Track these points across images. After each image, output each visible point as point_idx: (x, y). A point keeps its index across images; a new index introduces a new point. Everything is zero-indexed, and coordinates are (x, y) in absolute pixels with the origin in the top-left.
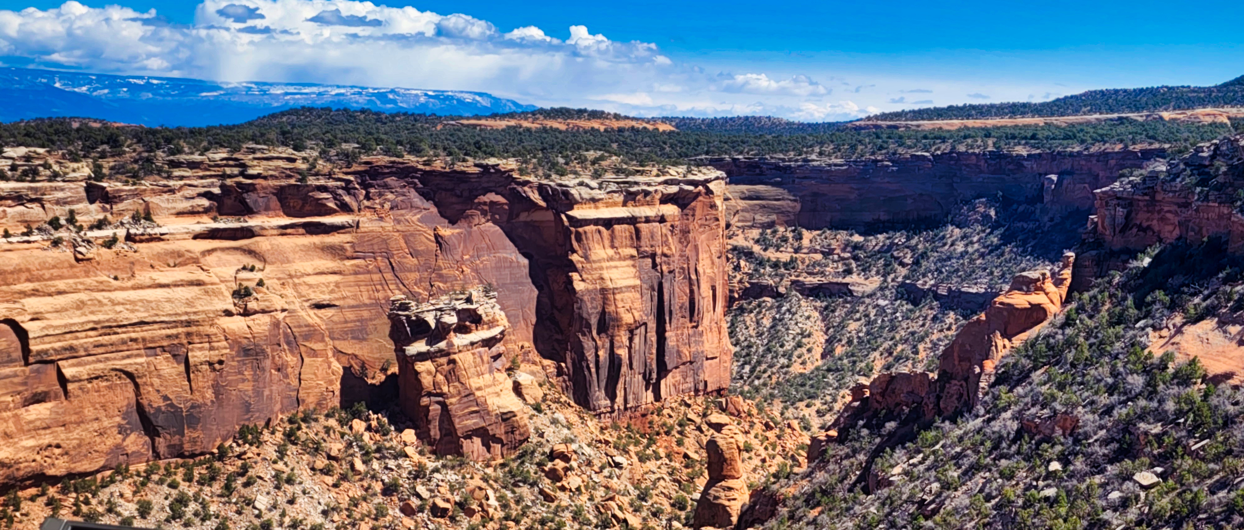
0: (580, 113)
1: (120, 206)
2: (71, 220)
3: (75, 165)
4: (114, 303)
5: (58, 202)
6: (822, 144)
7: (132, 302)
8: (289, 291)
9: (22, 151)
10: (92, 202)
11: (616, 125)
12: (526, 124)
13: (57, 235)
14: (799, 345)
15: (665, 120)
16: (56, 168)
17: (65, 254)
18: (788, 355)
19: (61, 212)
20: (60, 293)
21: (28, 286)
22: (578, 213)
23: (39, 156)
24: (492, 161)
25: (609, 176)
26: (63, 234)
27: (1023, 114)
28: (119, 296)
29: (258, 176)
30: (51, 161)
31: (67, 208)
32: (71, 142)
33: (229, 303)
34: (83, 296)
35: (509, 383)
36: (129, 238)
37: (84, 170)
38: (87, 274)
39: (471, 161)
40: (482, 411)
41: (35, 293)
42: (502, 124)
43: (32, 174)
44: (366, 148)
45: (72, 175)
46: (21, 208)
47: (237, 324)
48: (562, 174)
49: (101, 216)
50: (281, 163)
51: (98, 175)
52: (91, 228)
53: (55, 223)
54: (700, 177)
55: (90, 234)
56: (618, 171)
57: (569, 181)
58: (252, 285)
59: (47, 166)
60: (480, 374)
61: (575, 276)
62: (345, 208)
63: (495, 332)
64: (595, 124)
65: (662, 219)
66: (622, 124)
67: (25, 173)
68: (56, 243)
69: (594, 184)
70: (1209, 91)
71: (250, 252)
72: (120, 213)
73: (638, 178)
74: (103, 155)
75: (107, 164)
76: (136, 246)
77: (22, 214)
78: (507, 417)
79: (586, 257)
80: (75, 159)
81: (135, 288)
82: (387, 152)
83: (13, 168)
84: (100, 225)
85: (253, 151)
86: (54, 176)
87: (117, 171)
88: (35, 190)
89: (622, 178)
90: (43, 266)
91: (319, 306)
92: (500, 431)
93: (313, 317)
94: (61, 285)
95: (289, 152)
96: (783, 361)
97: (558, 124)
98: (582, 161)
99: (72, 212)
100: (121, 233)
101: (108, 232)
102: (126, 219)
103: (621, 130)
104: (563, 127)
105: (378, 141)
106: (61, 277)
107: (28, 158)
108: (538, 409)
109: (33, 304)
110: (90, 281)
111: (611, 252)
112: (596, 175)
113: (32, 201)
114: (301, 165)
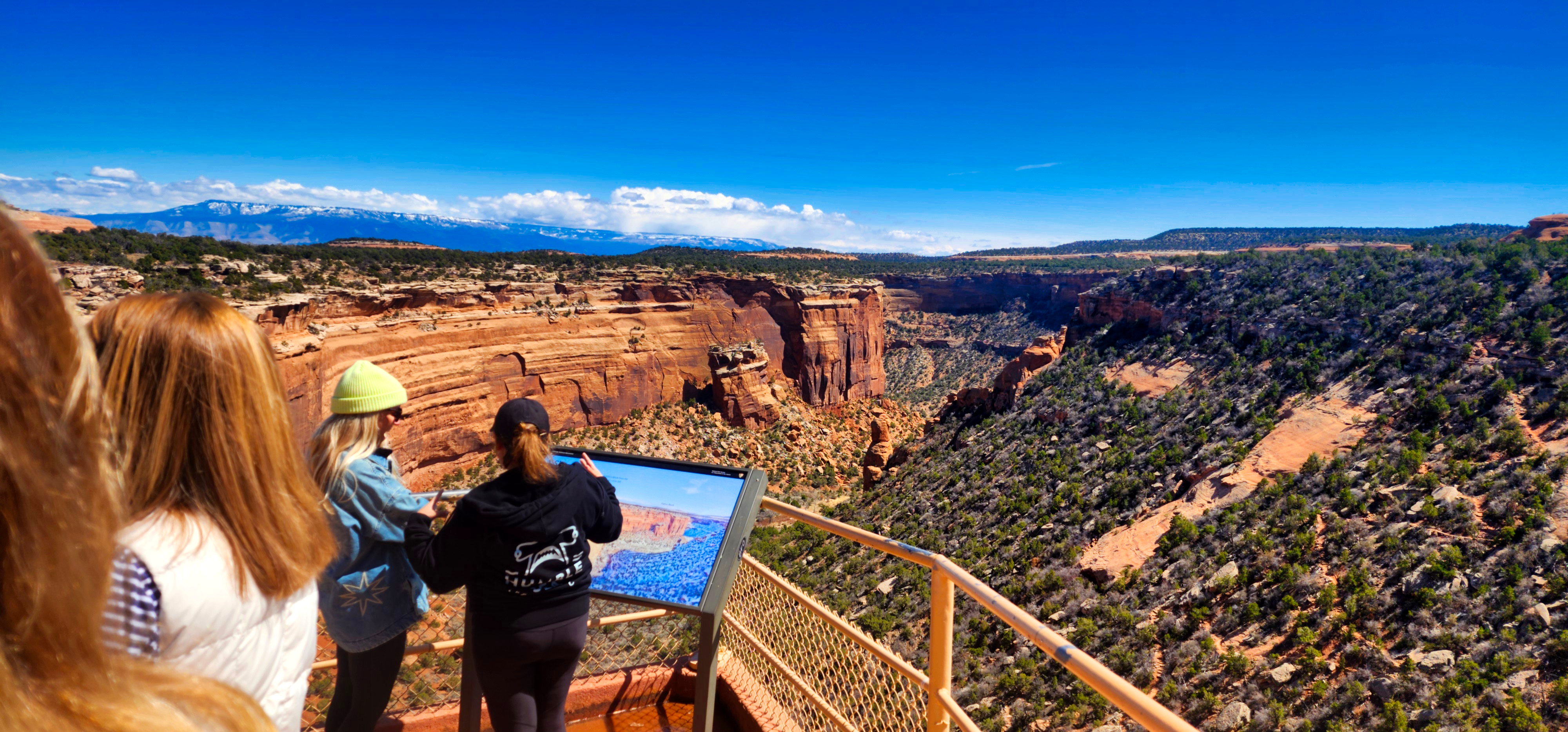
0: (808, 250)
1: (572, 295)
2: (547, 302)
3: (550, 274)
4: (569, 345)
5: (541, 293)
6: (934, 267)
7: (578, 345)
8: (657, 341)
9: (523, 266)
10: (558, 293)
11: (827, 256)
12: (780, 256)
13: (540, 310)
14: (921, 373)
15: (852, 254)
16: (540, 275)
17: (544, 319)
18: (915, 378)
19: (542, 298)
20: (541, 339)
21: (525, 336)
22: (806, 302)
23: (531, 269)
24: (762, 275)
25: (823, 283)
26: (543, 309)
27: (1041, 253)
28: (571, 341)
29: (643, 281)
30: (537, 272)
31: (546, 296)
32: (548, 262)
33: (626, 346)
34: (553, 341)
35: (769, 390)
36: (577, 312)
37: (554, 276)
38: (555, 330)
39: (751, 274)
40: (755, 404)
41: (529, 339)
42: (768, 256)
43: (528, 278)
44: (698, 267)
45: (548, 279)
46: (522, 296)
47: (630, 357)
48: (798, 282)
49: (562, 301)
50: (654, 275)
51: (561, 279)
52: (557, 306)
53: (539, 304)
54: (870, 284)
55: (557, 310)
56: (827, 281)
57: (802, 285)
58: (638, 337)
59: (535, 274)
60: (754, 385)
61: (804, 335)
62: (687, 298)
63: (763, 363)
64: (816, 256)
65: (850, 306)
66: (830, 256)
67: (524, 278)
68: (540, 314)
69: (815, 287)
70: (1140, 242)
71: (638, 320)
72: (572, 299)
73: (838, 285)
74: (564, 269)
75: (566, 274)
76: (580, 316)
77: (523, 299)
78: (768, 407)
79: (810, 325)
80: (550, 271)
81: (579, 337)
82: (708, 269)
83: (519, 275)
84: (562, 305)
85: (640, 268)
86: (539, 280)
87: (571, 278)
88: (529, 286)
89: (829, 284)
90: (533, 326)
91: (672, 348)
92: (764, 414)
93: (669, 354)
94: (542, 335)
95: (658, 269)
96: (912, 381)
97: (797, 256)
98: (809, 275)
99: (548, 298)
100: (573, 309)
101: (566, 309)
102: (575, 302)
103: (829, 259)
104: (799, 257)
105: (704, 264)
106: (542, 331)
107: (526, 270)
108: (784, 403)
109: (528, 345)
110: (557, 334)
111: (823, 323)
112: (816, 283)
113: (528, 292)
114: (664, 276)
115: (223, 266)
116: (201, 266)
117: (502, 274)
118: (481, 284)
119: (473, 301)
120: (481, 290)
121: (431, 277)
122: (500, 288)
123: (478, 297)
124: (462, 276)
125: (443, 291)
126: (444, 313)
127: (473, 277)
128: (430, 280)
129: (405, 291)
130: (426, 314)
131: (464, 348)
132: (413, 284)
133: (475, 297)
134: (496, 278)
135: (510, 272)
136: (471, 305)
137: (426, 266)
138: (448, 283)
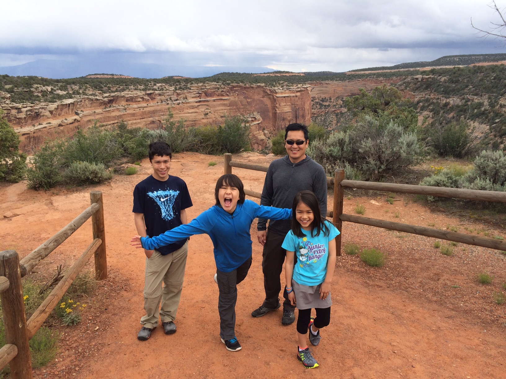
1: (181, 96)
2: (171, 99)
3: (171, 87)
4: (180, 117)
5: (168, 95)
7: (184, 117)
8: (216, 114)
9: (160, 84)
10: (175, 95)
12: (271, 75)
13: (168, 102)
15: (302, 73)
16: (167, 88)
17: (170, 106)
18: (327, 126)
19: (168, 98)
21: (162, 113)
22: (278, 95)
23: (163, 85)
24: (259, 84)
25: (285, 87)
28: (181, 115)
29: (209, 89)
30: (166, 86)
31: (170, 96)
32: (170, 82)
33: (203, 117)
35: (263, 133)
37: (173, 88)
38: (174, 111)
39: (254, 84)
40: (257, 138)
42: (267, 75)
44: (232, 82)
45: (170, 89)
46: (160, 97)
47: (205, 121)
48: (274, 86)
49: (177, 98)
50: (214, 86)
51: (176, 89)
52: (175, 101)
53: (167, 100)
54: (305, 87)
55: (174, 102)
56: (287, 86)
57: (276, 88)
58: (208, 112)
59: (165, 88)
60: (256, 131)
61: (277, 109)
62: (228, 95)
63: (260, 122)
65: (296, 96)
67: (161, 89)
68: (168, 104)
69: (281, 89)
71: (207, 105)
72: (180, 98)
73: (291, 87)
74: (177, 85)
75: (178, 87)
76: (184, 104)
77: (160, 98)
78: (262, 140)
79: (279, 105)
81: (184, 113)
82: (236, 83)
83: (158, 88)
84: (177, 100)
85: (208, 83)
86: (167, 90)
87: (180, 88)
88: (163, 93)
91: (222, 117)
92: (261, 143)
93: (221, 119)
95: (216, 83)
98: (279, 84)
99: (171, 97)
100: (181, 102)
101: (178, 102)
102: (182, 99)
103: (292, 75)
104: (279, 75)
105: (235, 80)
107: (161, 86)
108: (269, 138)
111: (285, 104)
112: (282, 87)
113: (162, 95)
114: (218, 86)
115: (40, 89)
116: (32, 89)
117: (152, 88)
118: (143, 93)
119: (141, 100)
120: (143, 95)
121: (123, 90)
122: (151, 94)
123: (143, 98)
124: (136, 89)
125: (128, 96)
126: (129, 105)
127: (140, 90)
128: (123, 91)
129: (113, 96)
130: (122, 106)
131: (138, 119)
132: (116, 93)
133: (141, 98)
134: (149, 90)
135: (155, 87)
136: (139, 101)
137: (121, 85)
138: (130, 93)
